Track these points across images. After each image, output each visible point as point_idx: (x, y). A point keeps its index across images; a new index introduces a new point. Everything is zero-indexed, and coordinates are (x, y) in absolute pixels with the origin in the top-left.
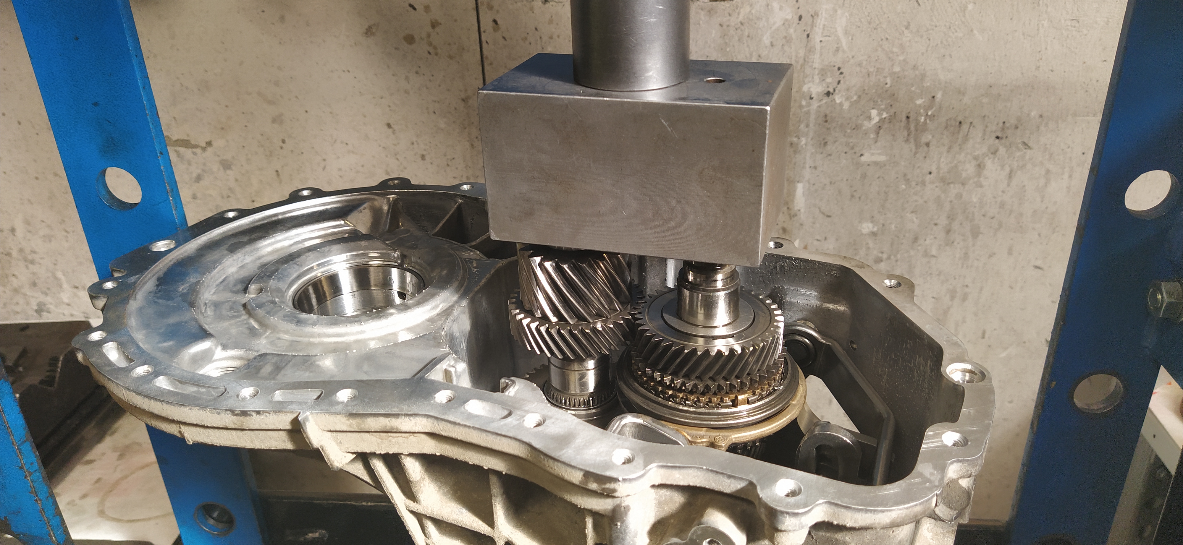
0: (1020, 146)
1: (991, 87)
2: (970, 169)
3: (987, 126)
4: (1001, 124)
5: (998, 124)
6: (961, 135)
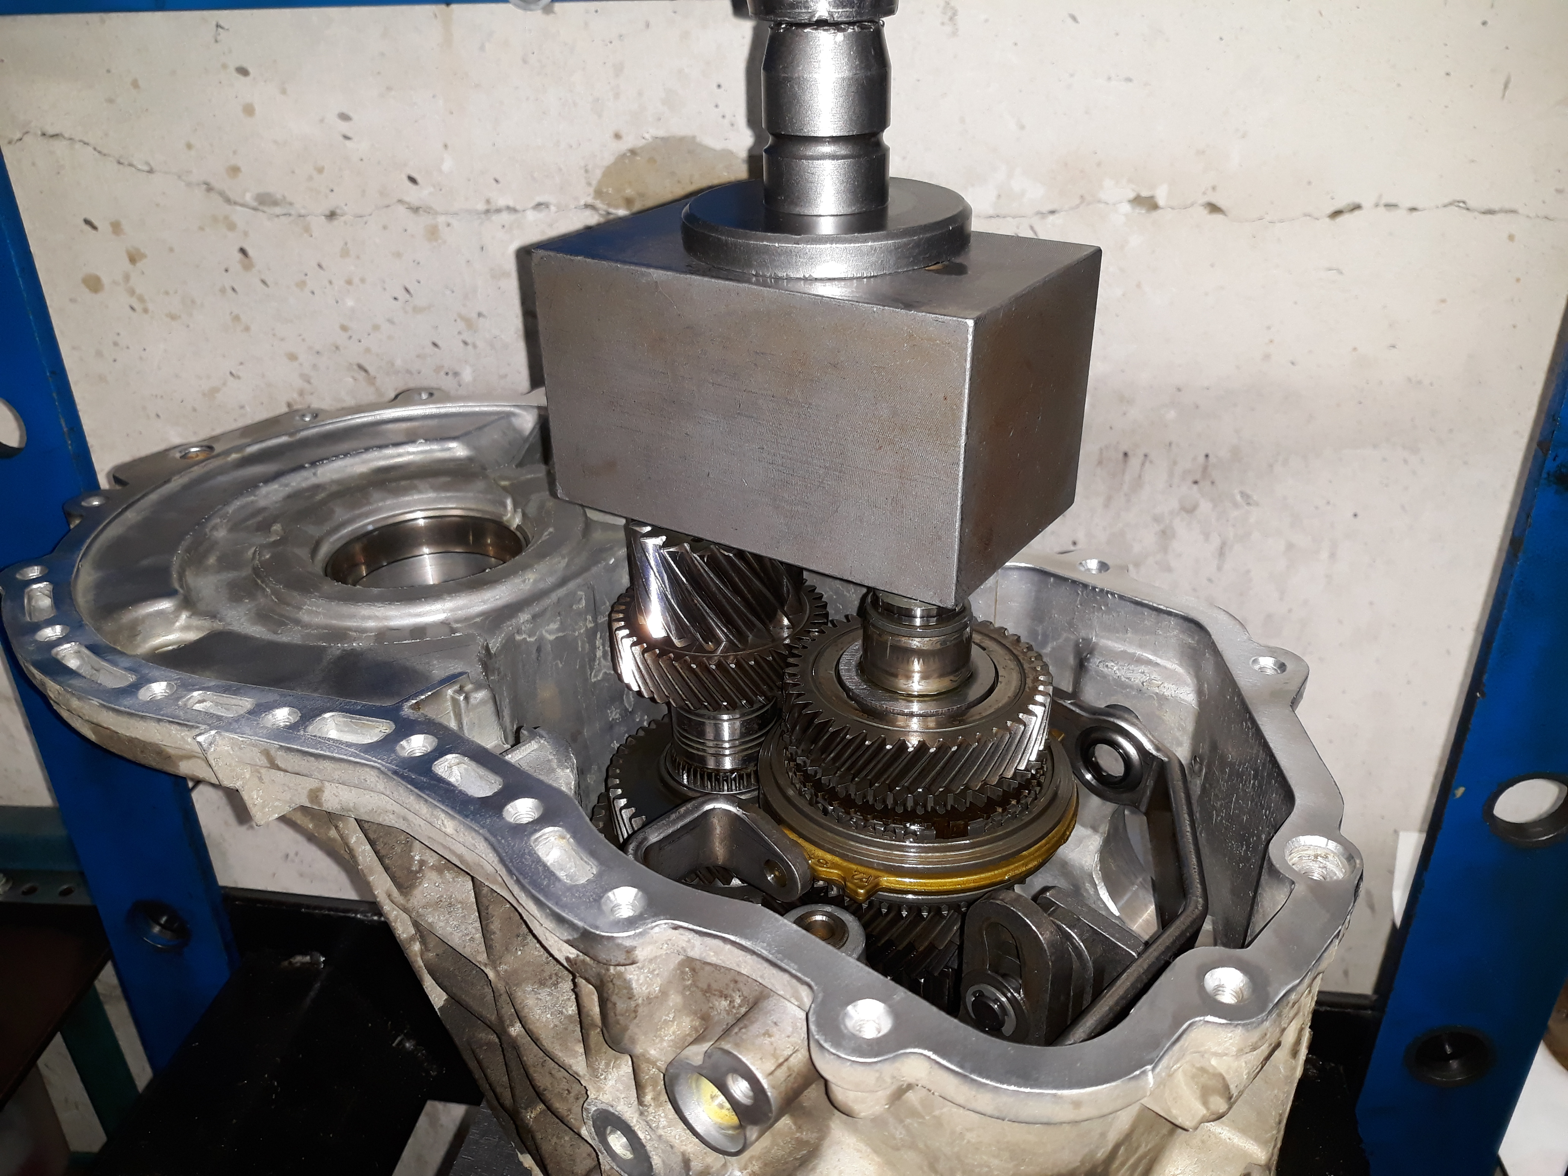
0: (1238, 498)
1: (1179, 390)
2: (1148, 538)
3: (1175, 463)
4: (1201, 459)
5: (1195, 459)
6: (1127, 478)
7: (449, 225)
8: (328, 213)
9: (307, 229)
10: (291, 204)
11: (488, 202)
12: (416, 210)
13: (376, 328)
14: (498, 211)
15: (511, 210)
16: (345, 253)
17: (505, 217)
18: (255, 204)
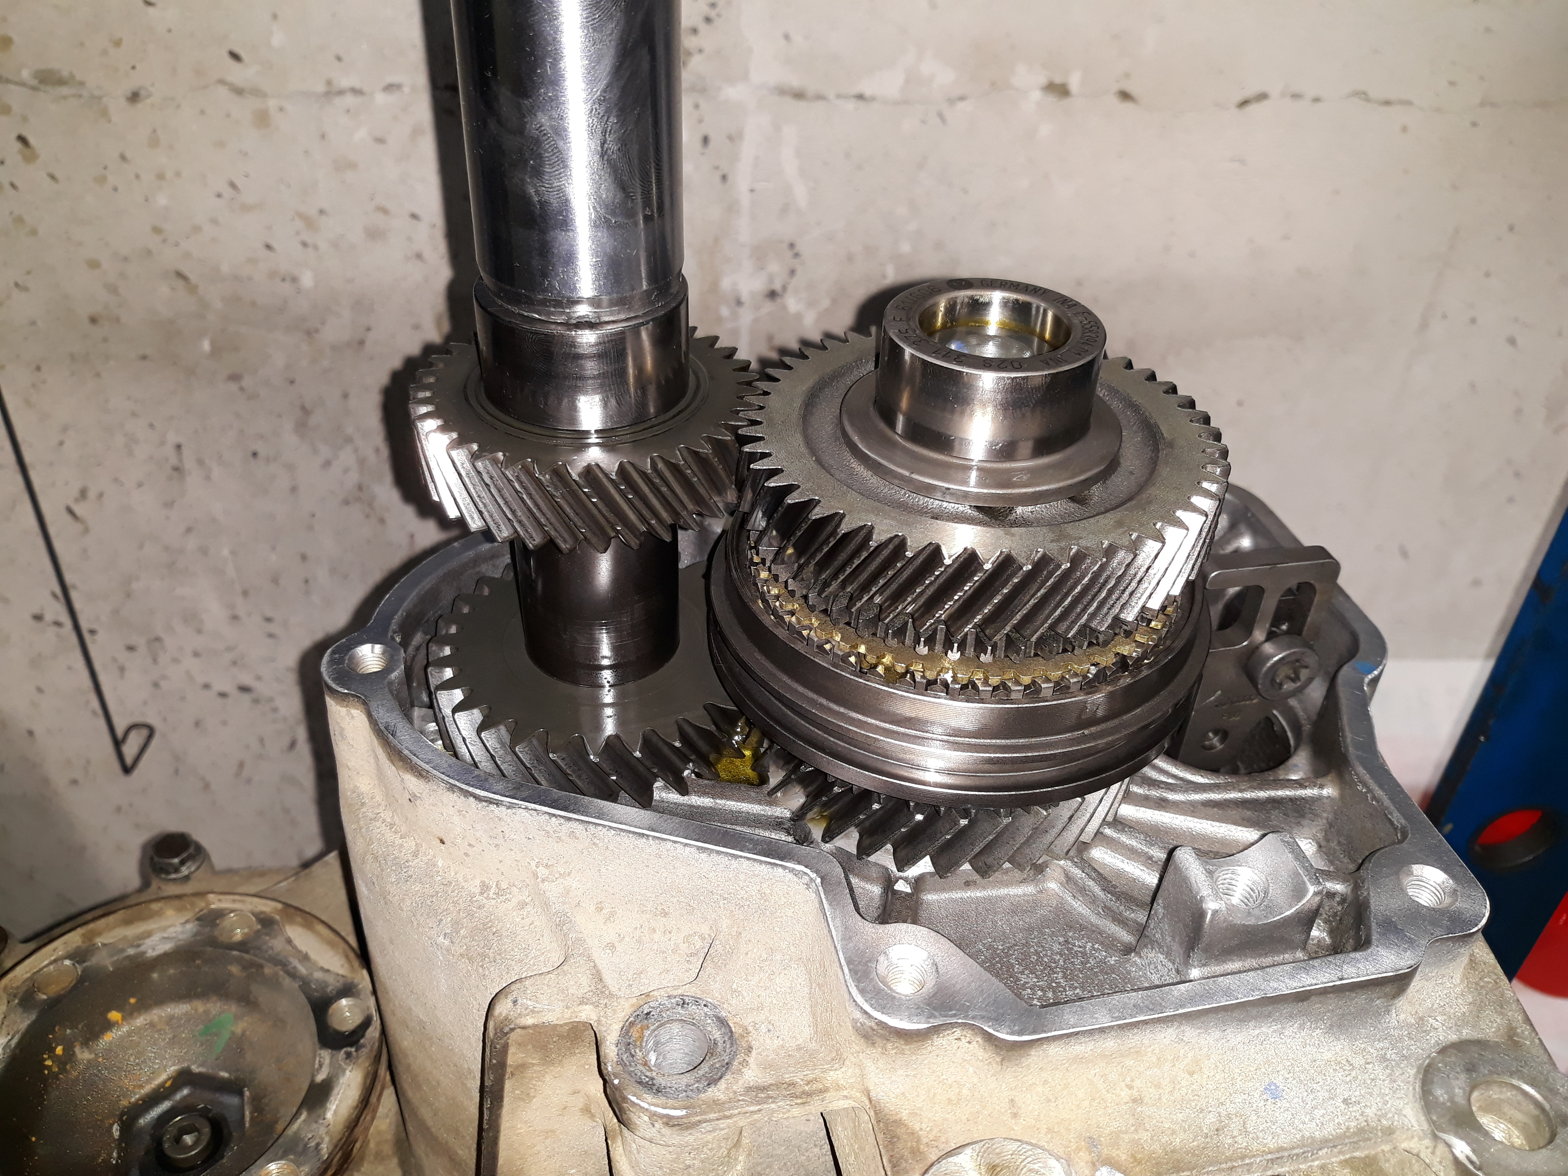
7: (281, 109)
8: (130, 95)
9: (104, 113)
10: (82, 84)
11: (329, 83)
12: (239, 91)
13: (197, 229)
14: (341, 93)
15: (356, 92)
16: (154, 142)
17: (350, 100)
18: (34, 82)
